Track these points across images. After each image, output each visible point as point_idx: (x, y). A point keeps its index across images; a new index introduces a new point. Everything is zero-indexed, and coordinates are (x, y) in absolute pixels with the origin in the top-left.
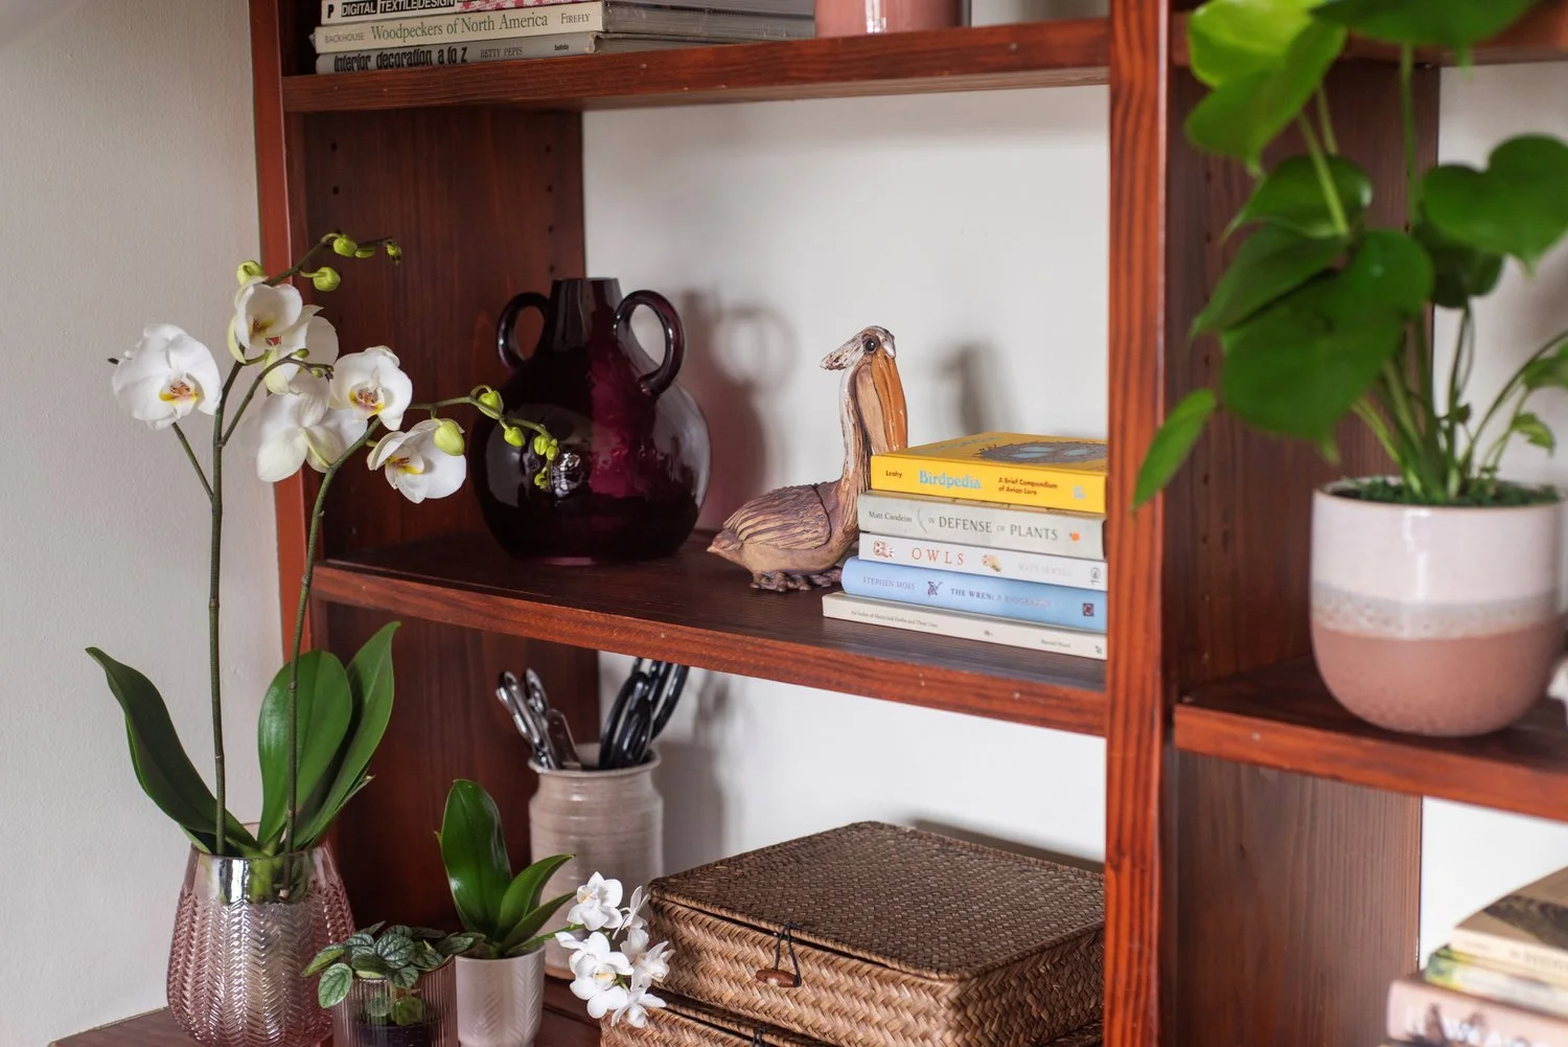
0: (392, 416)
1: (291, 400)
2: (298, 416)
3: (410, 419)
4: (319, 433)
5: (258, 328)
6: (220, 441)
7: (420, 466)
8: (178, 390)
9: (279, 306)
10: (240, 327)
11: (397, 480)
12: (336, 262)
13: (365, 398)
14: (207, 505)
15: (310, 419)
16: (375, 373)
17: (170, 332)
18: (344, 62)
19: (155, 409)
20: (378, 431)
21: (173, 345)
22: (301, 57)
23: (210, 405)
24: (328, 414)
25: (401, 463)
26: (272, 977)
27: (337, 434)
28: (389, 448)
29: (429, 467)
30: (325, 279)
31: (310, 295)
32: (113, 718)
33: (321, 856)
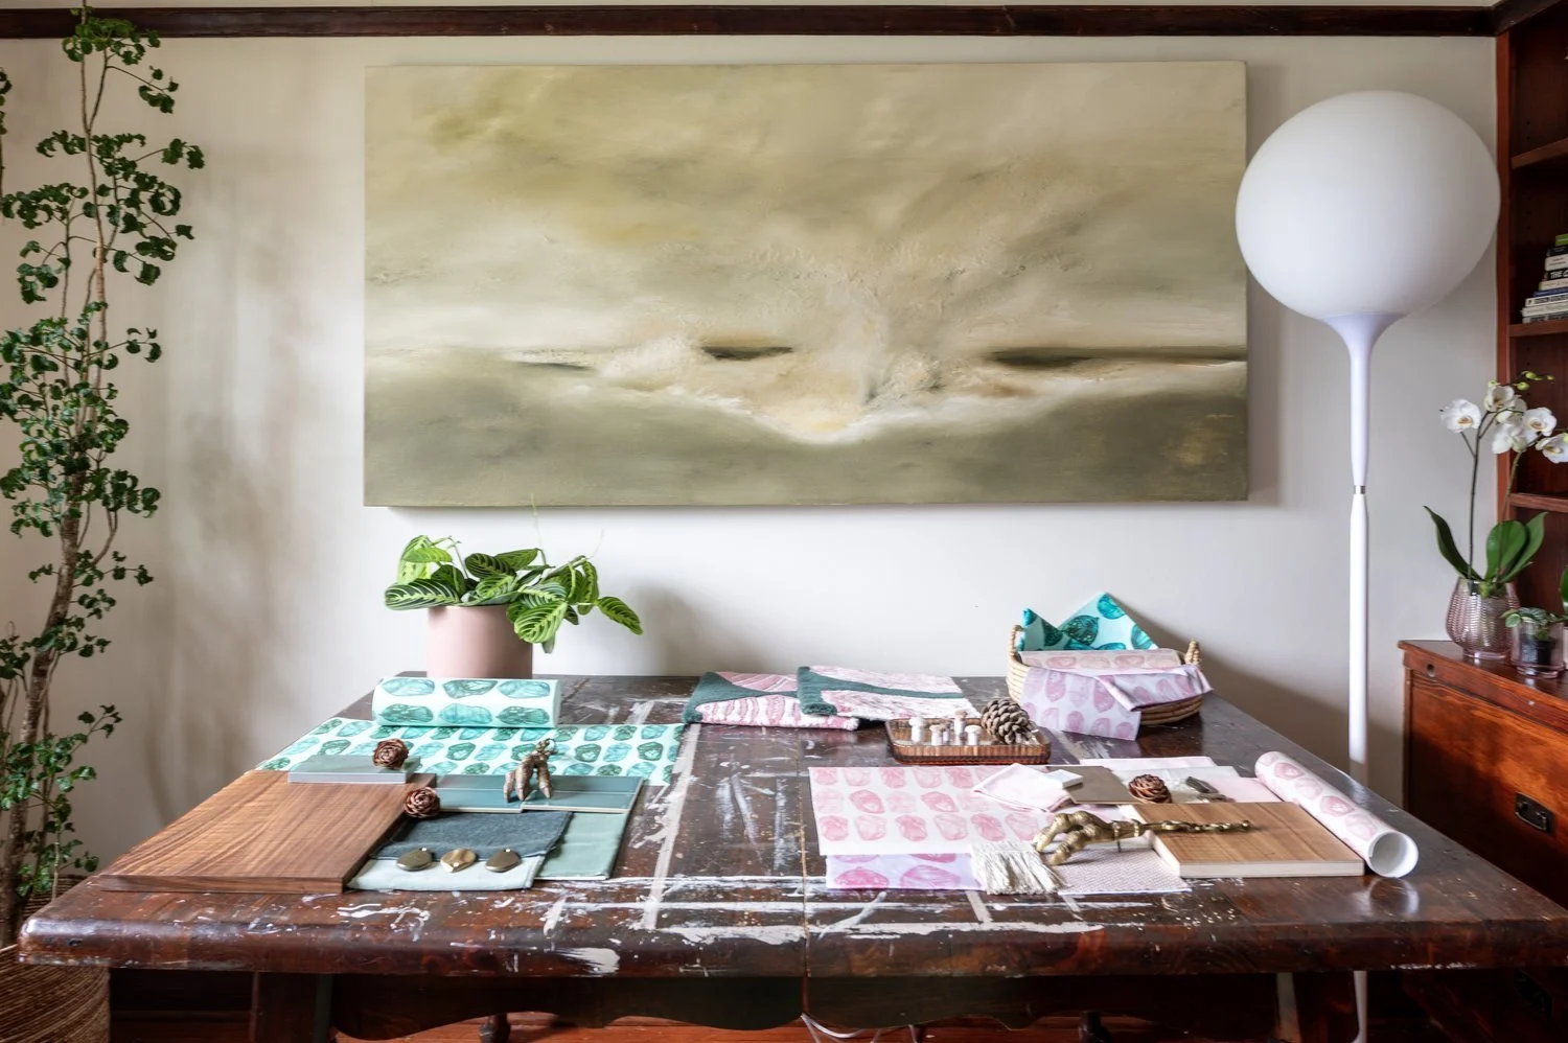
0: (1547, 431)
1: (1507, 426)
2: (1509, 431)
3: (1555, 432)
4: (1518, 439)
5: (1496, 401)
6: (1479, 438)
7: (1557, 450)
8: (1465, 420)
9: (1504, 394)
10: (1489, 399)
11: (1547, 454)
12: (1528, 381)
13: (1536, 425)
14: (1472, 459)
15: (1514, 434)
16: (1541, 416)
17: (1463, 401)
18: (1534, 319)
19: (1455, 425)
20: (1541, 437)
21: (1464, 406)
22: (1517, 318)
23: (1476, 426)
24: (1521, 433)
25: (1550, 449)
26: (1488, 625)
27: (1524, 439)
28: (1545, 442)
29: (1562, 451)
30: (1523, 386)
31: (1517, 391)
32: (1433, 527)
33: (1509, 587)
